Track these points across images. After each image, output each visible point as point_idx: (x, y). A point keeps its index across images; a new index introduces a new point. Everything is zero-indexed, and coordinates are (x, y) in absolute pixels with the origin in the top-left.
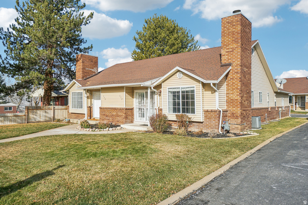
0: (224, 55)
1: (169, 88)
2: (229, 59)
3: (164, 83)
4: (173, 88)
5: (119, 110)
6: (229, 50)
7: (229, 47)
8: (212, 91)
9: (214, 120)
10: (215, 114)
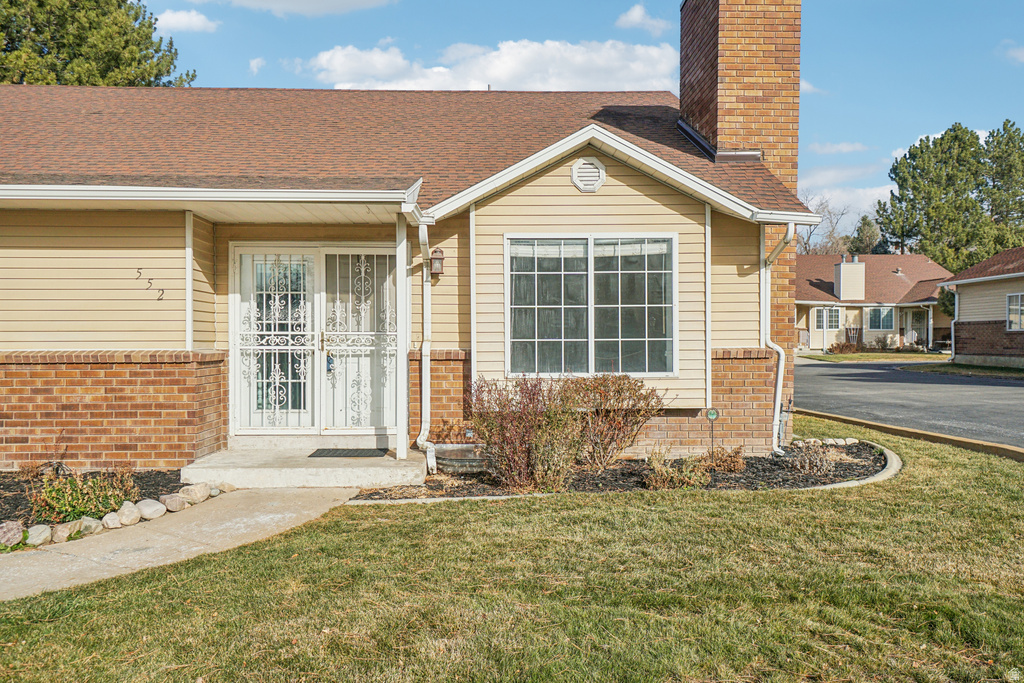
0: (730, 112)
1: (515, 241)
2: (750, 133)
3: (482, 210)
4: (543, 242)
5: (137, 368)
6: (752, 93)
7: (753, 80)
8: (740, 265)
9: (753, 399)
10: (759, 369)
